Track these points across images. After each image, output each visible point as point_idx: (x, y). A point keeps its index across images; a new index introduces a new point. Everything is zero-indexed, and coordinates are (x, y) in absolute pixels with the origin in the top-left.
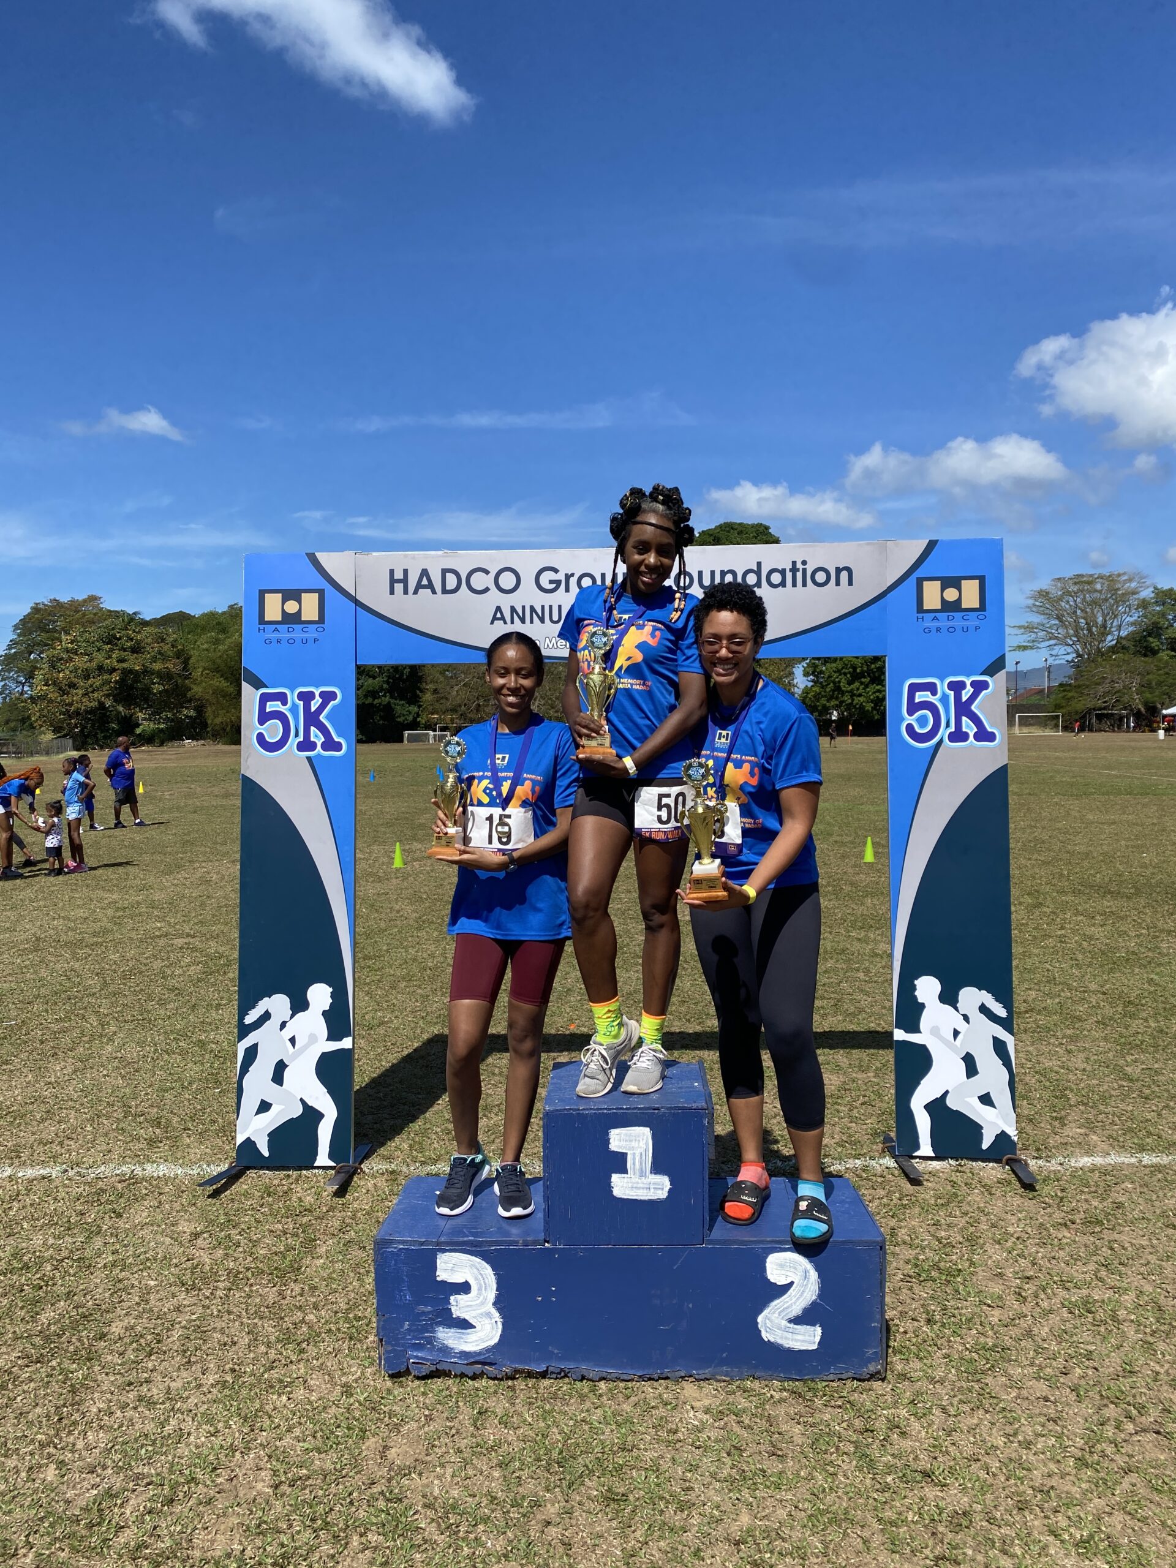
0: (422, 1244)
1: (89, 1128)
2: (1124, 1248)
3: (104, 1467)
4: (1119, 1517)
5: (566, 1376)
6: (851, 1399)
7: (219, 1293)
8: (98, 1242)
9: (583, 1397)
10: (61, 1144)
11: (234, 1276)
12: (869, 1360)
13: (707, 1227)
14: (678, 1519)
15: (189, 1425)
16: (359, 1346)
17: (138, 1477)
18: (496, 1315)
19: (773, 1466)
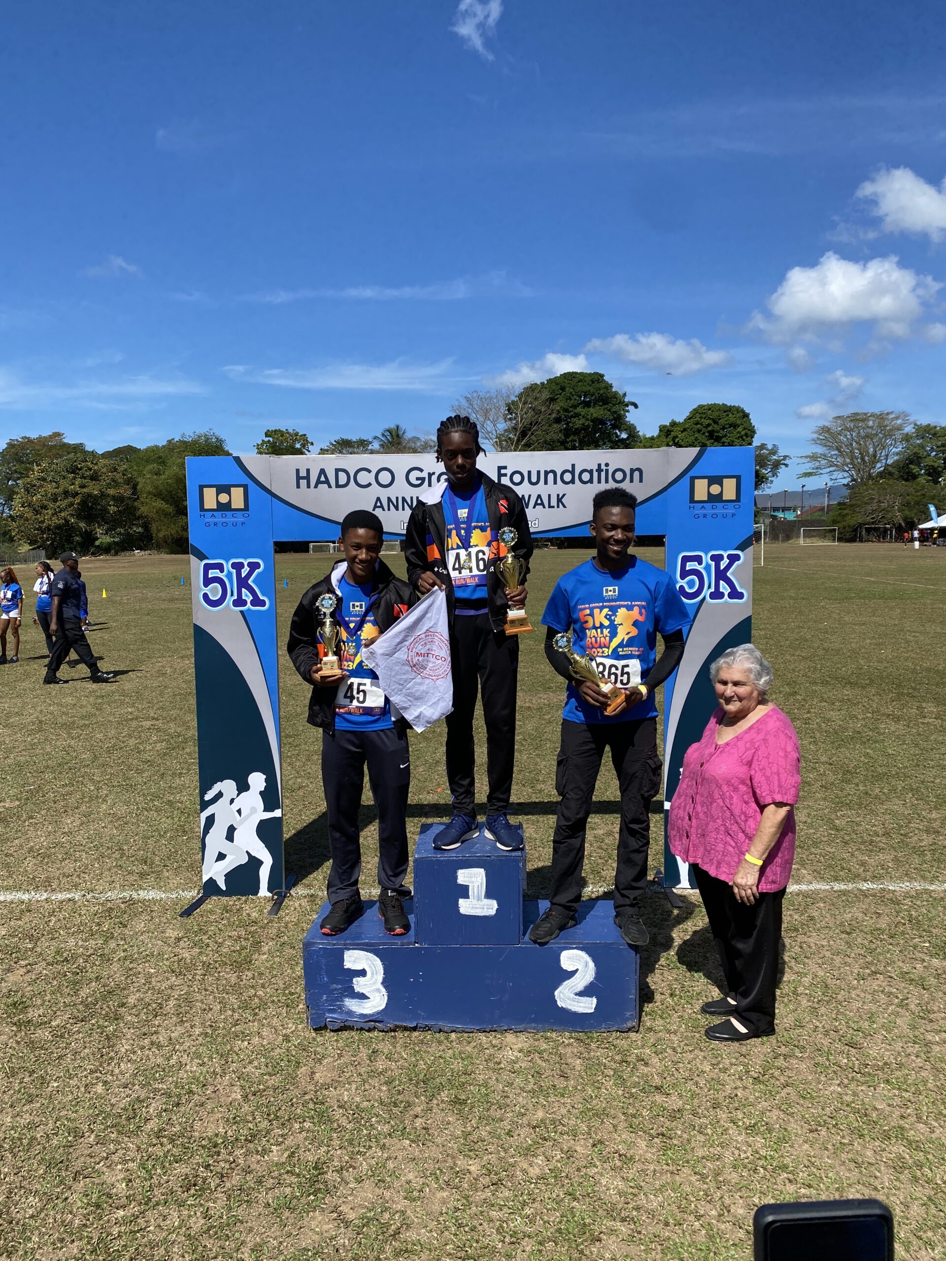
0: (334, 945)
1: (96, 865)
2: (810, 947)
3: (134, 1085)
4: (776, 1112)
5: (429, 1029)
6: (615, 1043)
7: (197, 977)
8: (112, 944)
9: (440, 1043)
10: (79, 876)
11: (207, 966)
12: (628, 1019)
13: (521, 933)
14: (498, 1114)
15: (185, 1059)
16: (293, 1011)
17: (156, 1090)
18: (384, 990)
19: (561, 1083)
